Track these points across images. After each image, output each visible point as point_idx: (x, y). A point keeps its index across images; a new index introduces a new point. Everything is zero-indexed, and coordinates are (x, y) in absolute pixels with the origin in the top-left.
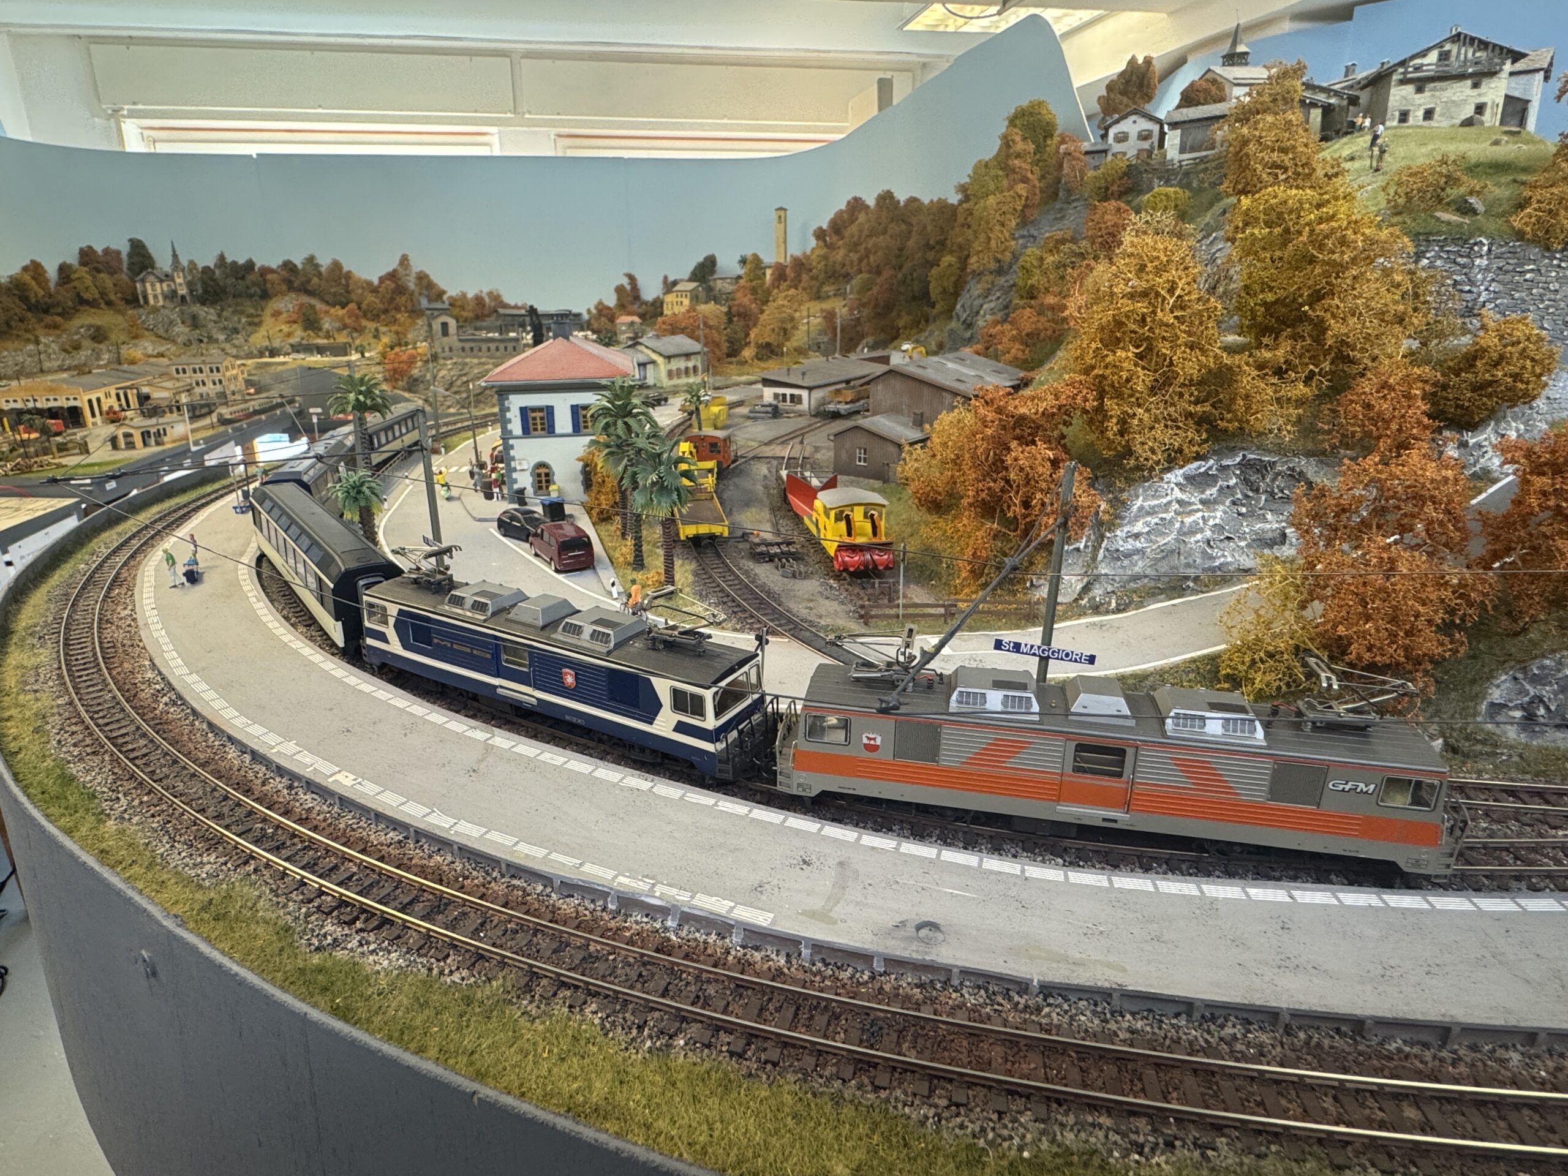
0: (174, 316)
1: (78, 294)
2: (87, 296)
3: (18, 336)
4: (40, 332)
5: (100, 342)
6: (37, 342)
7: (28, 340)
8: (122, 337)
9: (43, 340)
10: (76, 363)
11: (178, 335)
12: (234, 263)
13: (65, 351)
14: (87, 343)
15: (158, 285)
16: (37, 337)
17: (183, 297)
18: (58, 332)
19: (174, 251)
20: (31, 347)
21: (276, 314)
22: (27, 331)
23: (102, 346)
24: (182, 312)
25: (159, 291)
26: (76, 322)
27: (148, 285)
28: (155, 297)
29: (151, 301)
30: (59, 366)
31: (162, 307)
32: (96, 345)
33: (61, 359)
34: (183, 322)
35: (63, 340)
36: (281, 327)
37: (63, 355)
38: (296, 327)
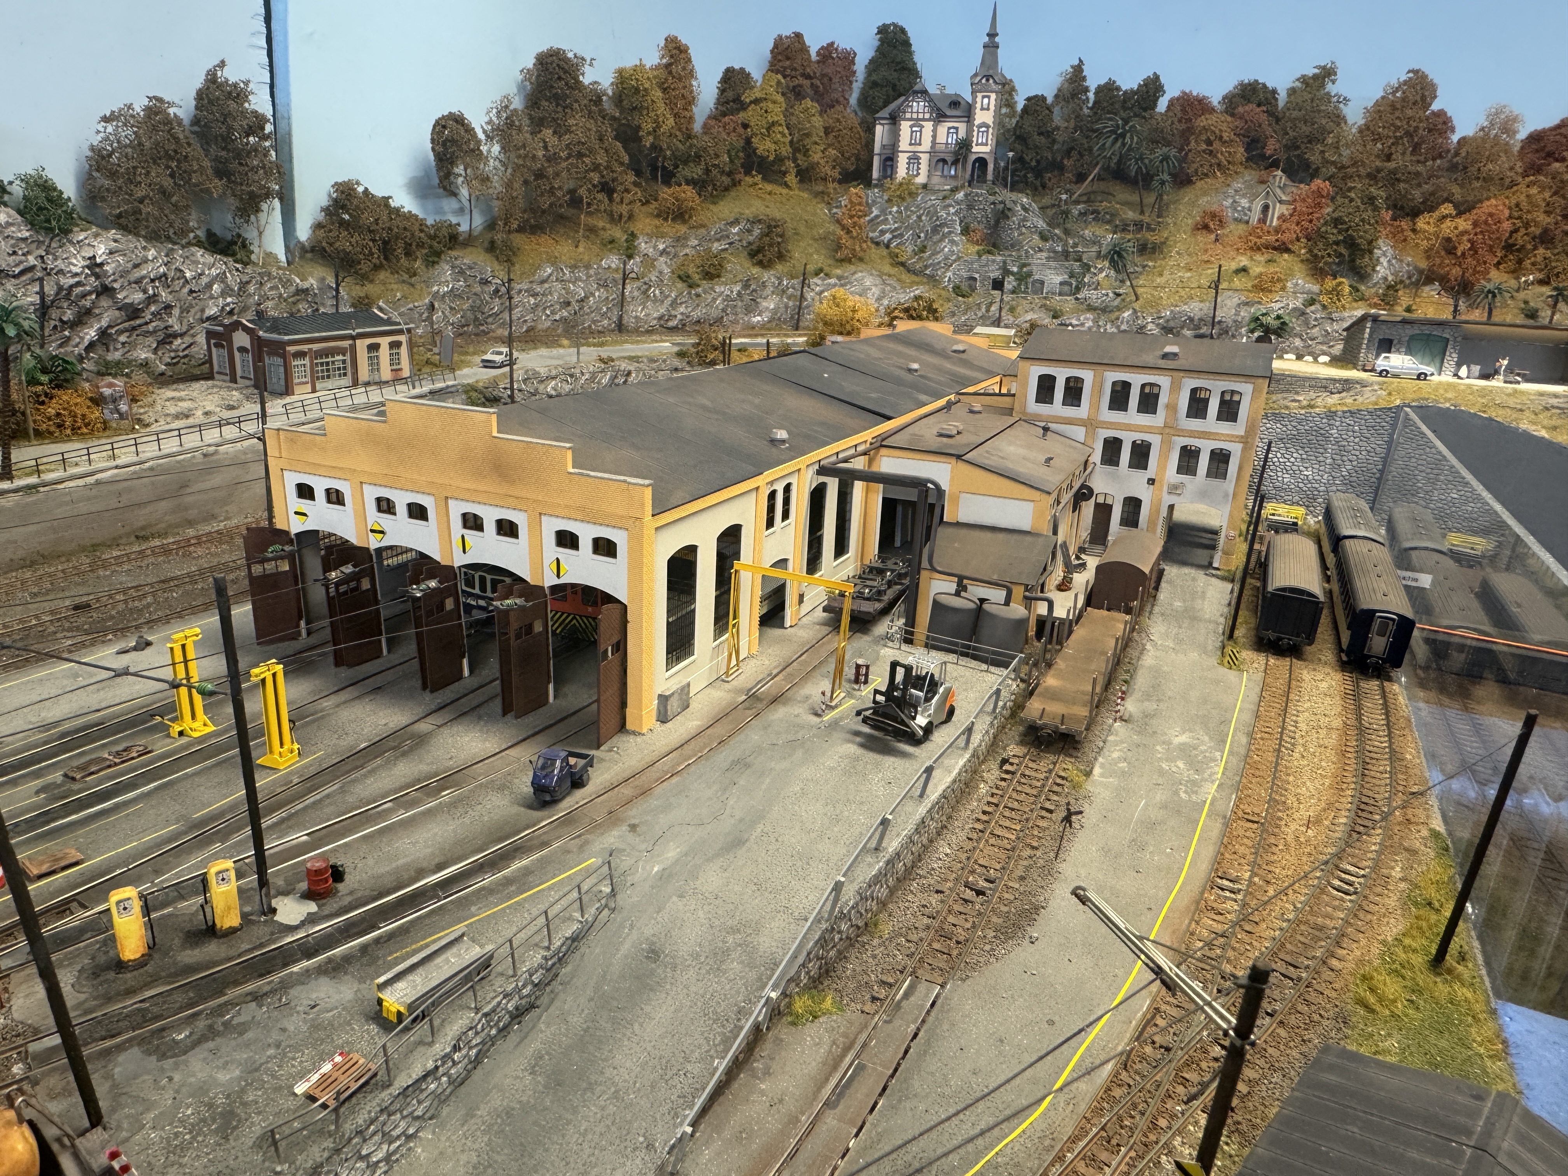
0: (950, 213)
1: (748, 141)
2: (764, 147)
3: (592, 230)
4: (644, 223)
5: (764, 265)
6: (629, 251)
7: (609, 244)
8: (818, 259)
9: (643, 245)
10: (696, 314)
11: (948, 261)
12: (1108, 89)
13: (684, 278)
14: (737, 264)
15: (928, 126)
16: (633, 236)
17: (981, 162)
18: (683, 229)
19: (992, 35)
20: (613, 261)
21: (1207, 223)
22: (615, 219)
23: (768, 276)
24: (969, 204)
25: (926, 145)
26: (726, 209)
27: (905, 127)
28: (914, 159)
29: (902, 171)
30: (660, 318)
31: (925, 186)
32: (756, 271)
33: (668, 302)
34: (966, 231)
35: (687, 251)
36: (1241, 262)
37: (675, 288)
38: (1290, 264)
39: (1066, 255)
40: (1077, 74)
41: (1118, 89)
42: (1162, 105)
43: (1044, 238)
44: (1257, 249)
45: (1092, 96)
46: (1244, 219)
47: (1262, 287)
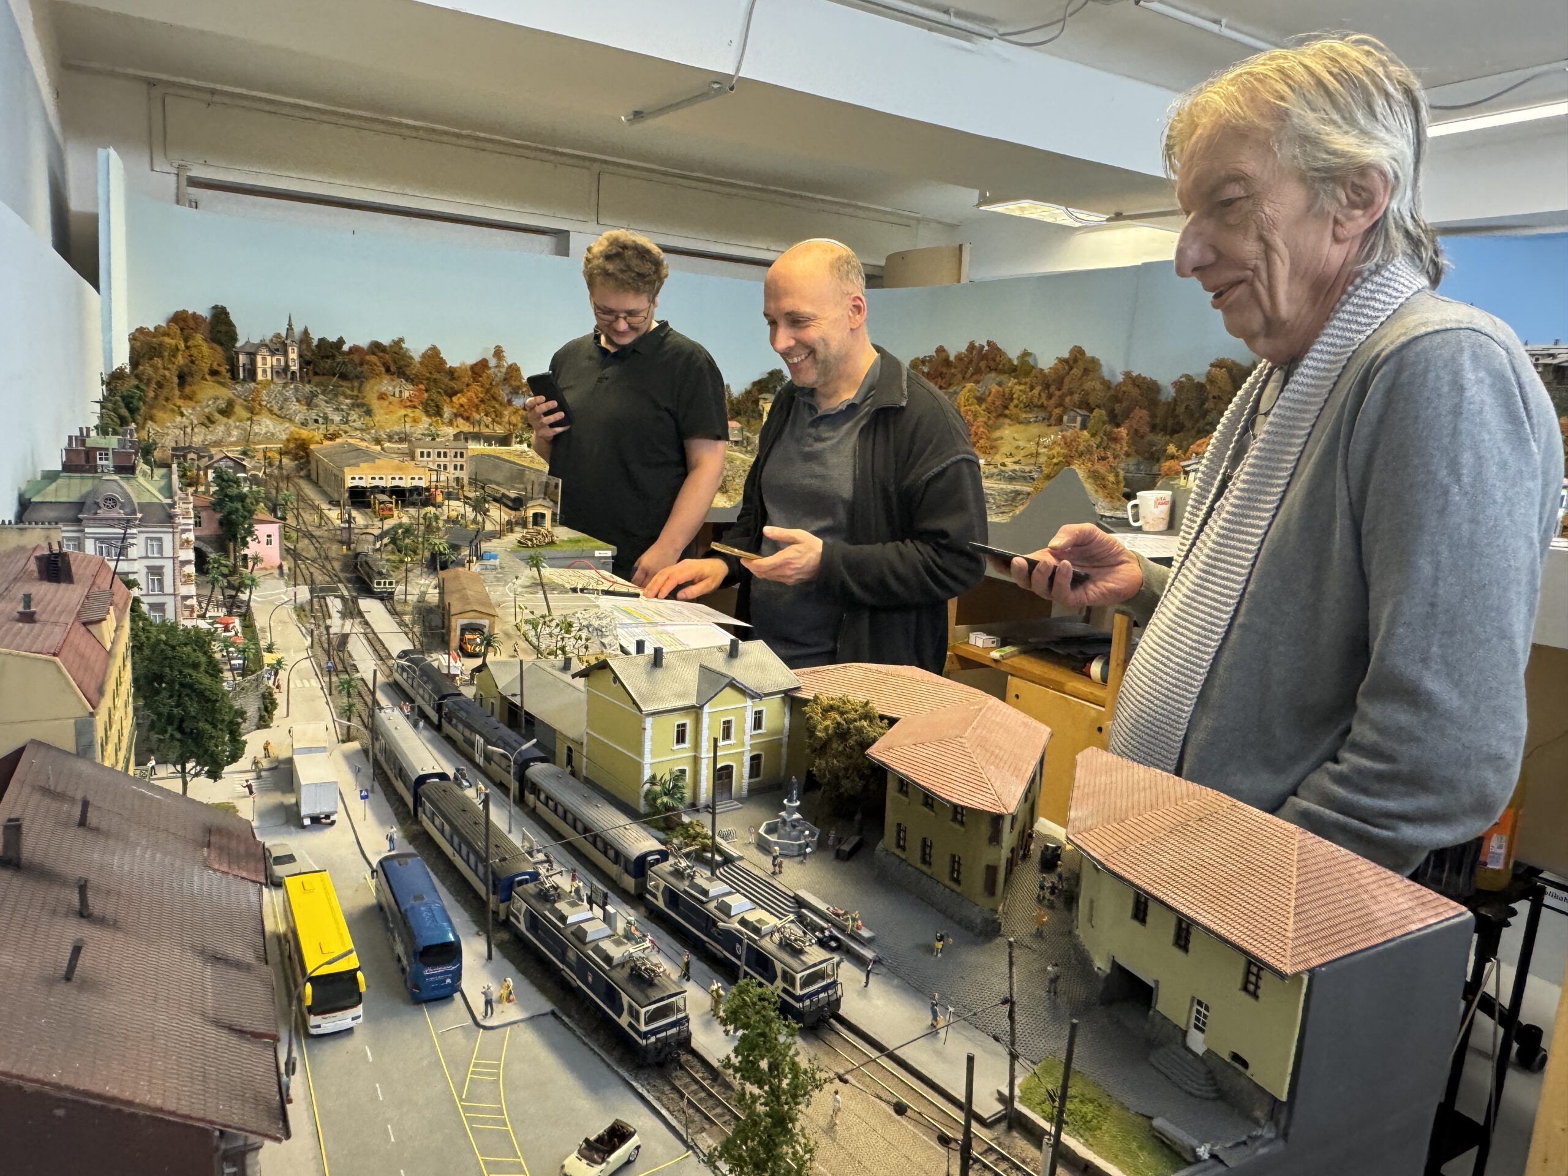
0: (289, 393)
4: (180, 402)
5: (228, 417)
6: (182, 414)
7: (173, 411)
9: (185, 411)
11: (295, 413)
12: (322, 341)
13: (203, 424)
14: (217, 416)
15: (269, 358)
16: (180, 408)
17: (293, 373)
19: (290, 324)
20: (178, 419)
21: (382, 397)
23: (231, 422)
24: (296, 389)
25: (269, 365)
27: (259, 359)
28: (265, 371)
29: (260, 376)
31: (273, 382)
32: (226, 420)
34: (298, 401)
35: (199, 413)
36: (403, 412)
37: (203, 429)
38: (419, 413)
39: (337, 409)
40: (306, 332)
41: (328, 341)
42: (345, 348)
43: (327, 402)
44: (406, 407)
45: (315, 342)
46: (394, 395)
47: (415, 421)
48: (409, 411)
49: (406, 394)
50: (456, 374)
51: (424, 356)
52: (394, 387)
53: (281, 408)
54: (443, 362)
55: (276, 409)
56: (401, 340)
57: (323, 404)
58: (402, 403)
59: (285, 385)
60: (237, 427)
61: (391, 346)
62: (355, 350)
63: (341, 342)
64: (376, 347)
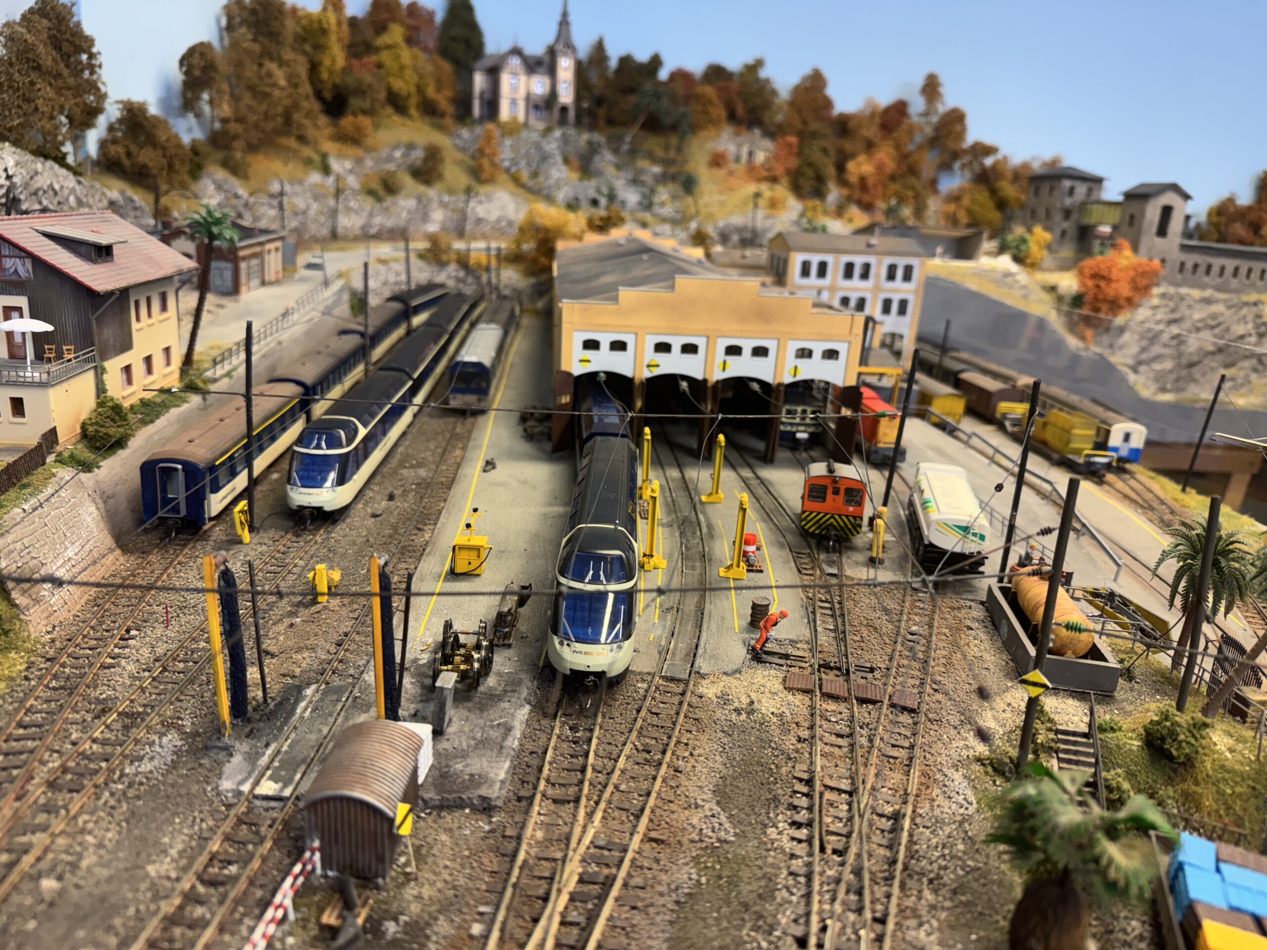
0: (552, 146)
2: (398, 85)
4: (329, 146)
5: (427, 183)
6: (326, 170)
7: (308, 163)
8: (463, 178)
9: (335, 165)
10: (390, 223)
11: (558, 185)
12: (626, 61)
13: (371, 193)
14: (407, 181)
15: (523, 78)
16: (324, 156)
17: (564, 109)
18: (360, 151)
19: (565, 15)
20: (315, 177)
21: (717, 161)
22: (309, 141)
23: (432, 192)
24: (565, 140)
25: (522, 94)
26: (387, 135)
27: (506, 80)
28: (514, 102)
29: (505, 113)
30: (363, 228)
31: (526, 125)
32: (422, 188)
33: (365, 213)
34: (566, 161)
35: (367, 171)
36: (751, 188)
37: (368, 203)
38: (782, 191)
39: (635, 182)
40: (599, 48)
41: (634, 61)
42: (663, 74)
44: (758, 180)
45: (613, 63)
46: (738, 160)
47: (774, 204)
48: (765, 188)
49: (760, 157)
50: (851, 125)
51: (798, 90)
52: (739, 146)
53: (535, 175)
54: (828, 104)
55: (525, 176)
56: (759, 63)
57: (610, 171)
58: (752, 172)
59: (548, 130)
60: (444, 205)
61: (741, 74)
62: (680, 76)
63: (656, 62)
64: (716, 73)
